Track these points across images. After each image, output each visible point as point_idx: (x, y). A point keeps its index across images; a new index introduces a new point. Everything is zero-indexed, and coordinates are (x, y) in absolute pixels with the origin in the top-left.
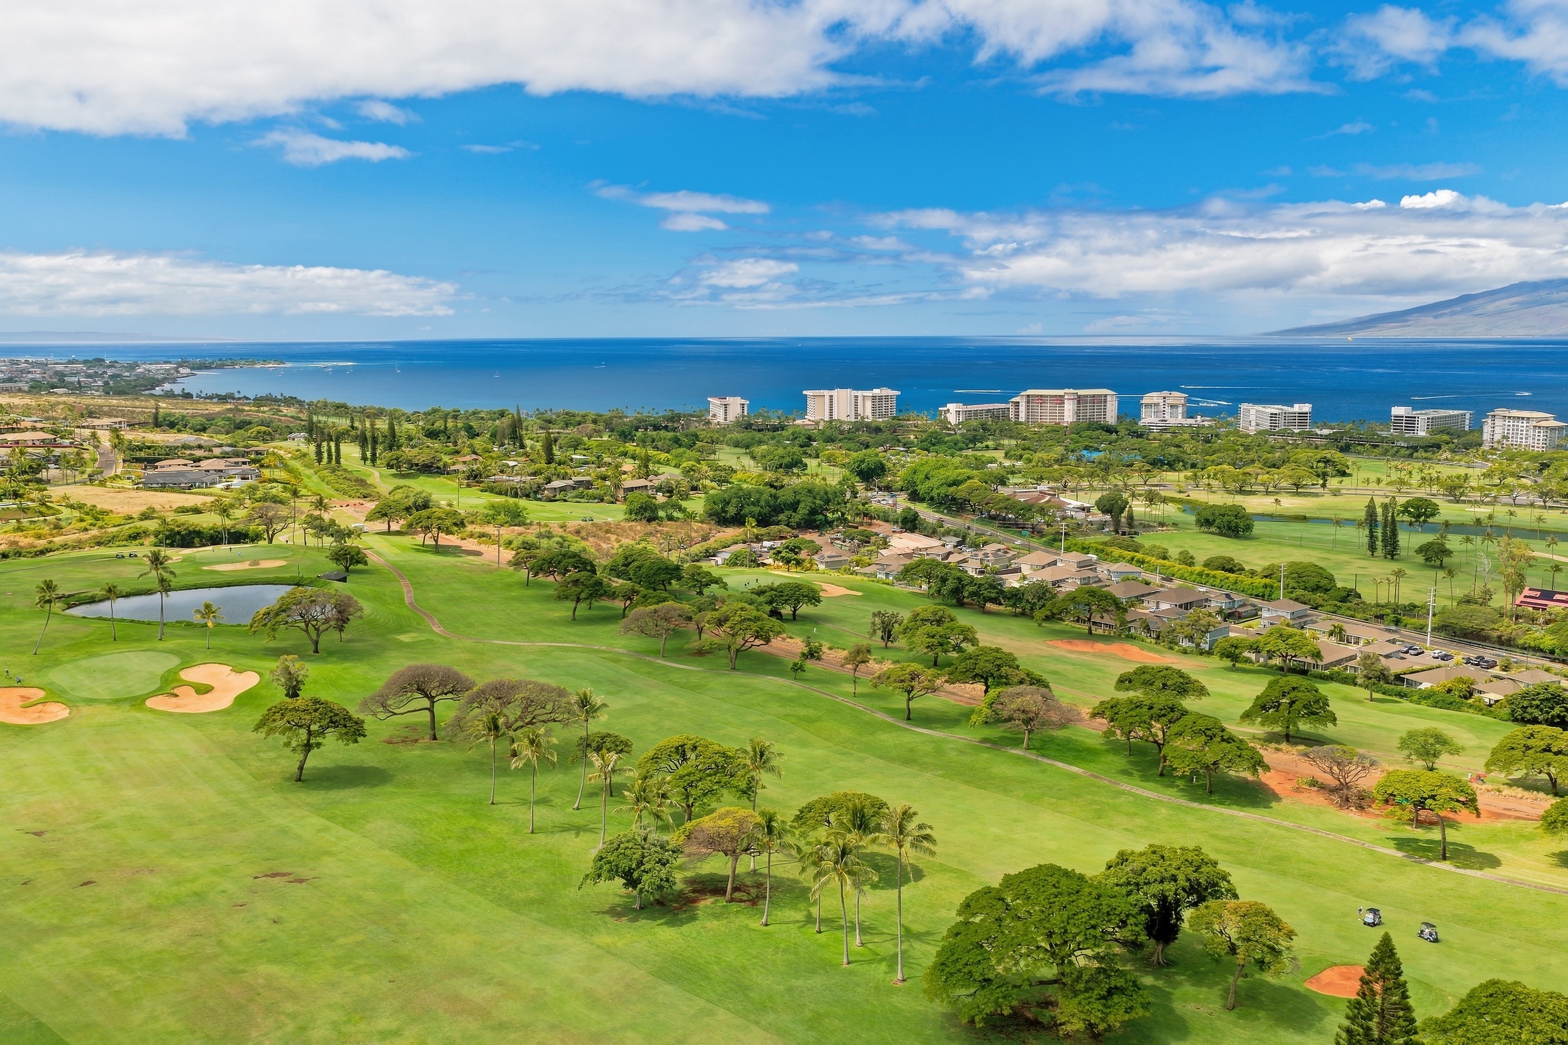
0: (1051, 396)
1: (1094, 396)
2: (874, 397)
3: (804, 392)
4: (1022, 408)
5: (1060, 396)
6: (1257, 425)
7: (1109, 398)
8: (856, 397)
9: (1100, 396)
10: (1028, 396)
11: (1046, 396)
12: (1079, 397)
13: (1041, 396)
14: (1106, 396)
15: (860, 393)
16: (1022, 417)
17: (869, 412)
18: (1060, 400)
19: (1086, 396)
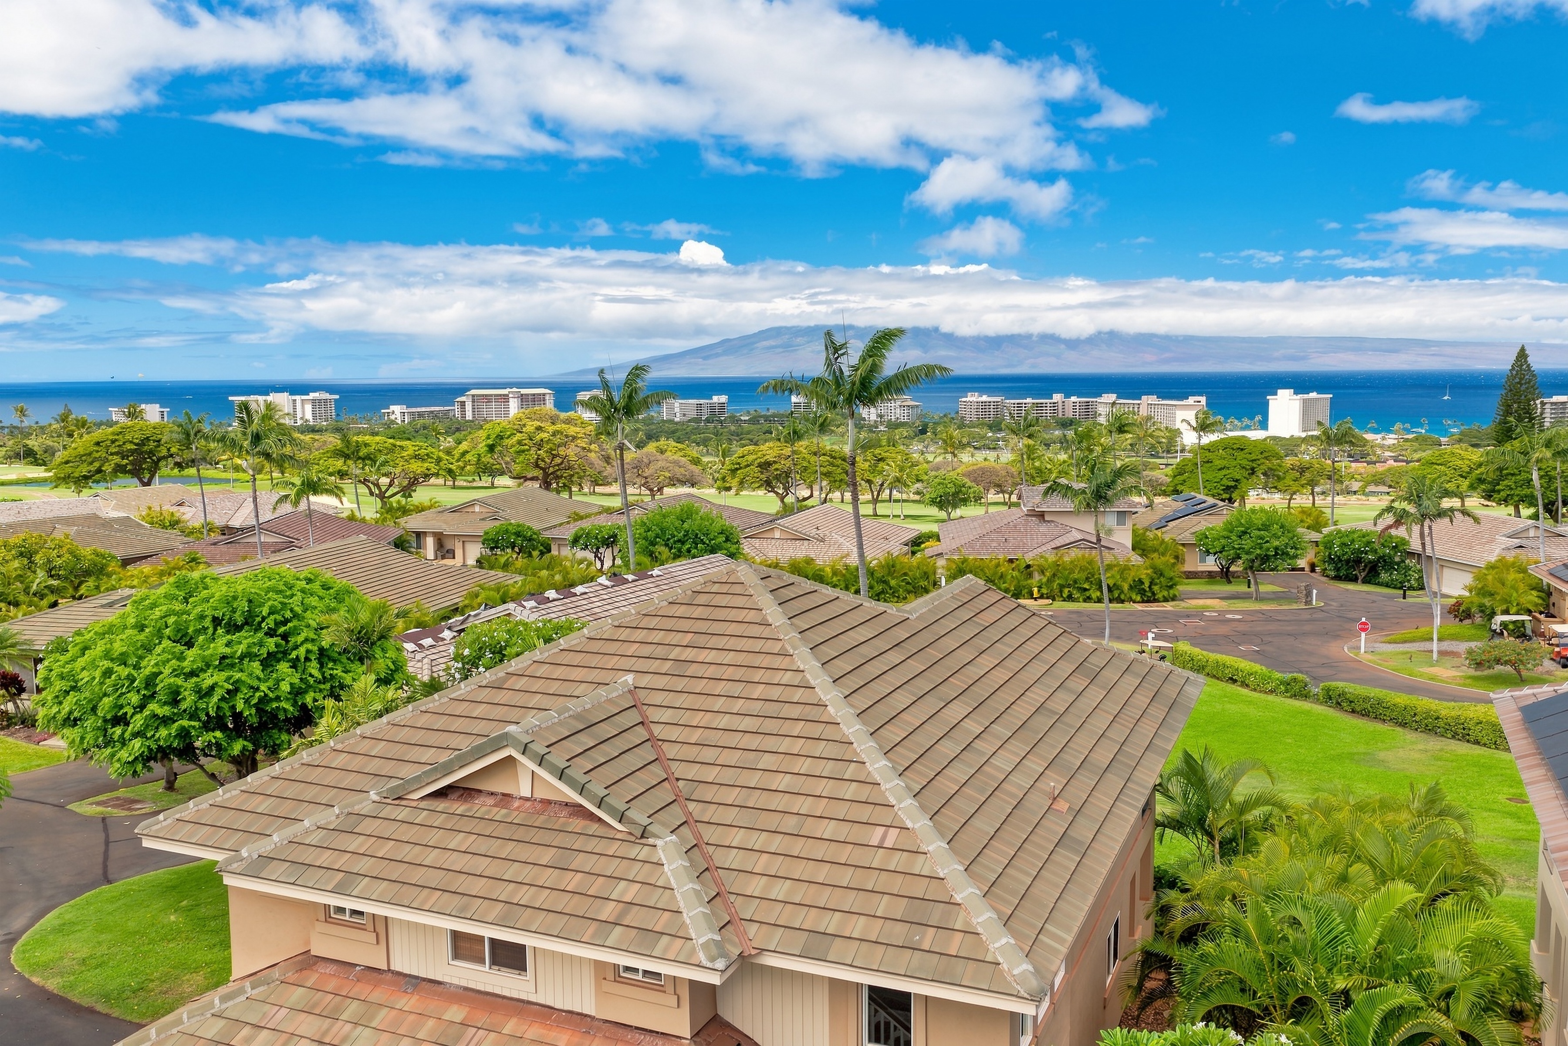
0: (496, 395)
1: (534, 395)
2: (314, 401)
3: (230, 398)
4: (469, 407)
5: (504, 395)
6: (684, 415)
7: (547, 397)
8: (295, 400)
9: (540, 395)
10: (473, 396)
11: (491, 395)
12: (522, 395)
13: (486, 395)
14: (544, 395)
15: (298, 398)
16: (469, 416)
17: (309, 416)
18: (505, 398)
19: (527, 395)
